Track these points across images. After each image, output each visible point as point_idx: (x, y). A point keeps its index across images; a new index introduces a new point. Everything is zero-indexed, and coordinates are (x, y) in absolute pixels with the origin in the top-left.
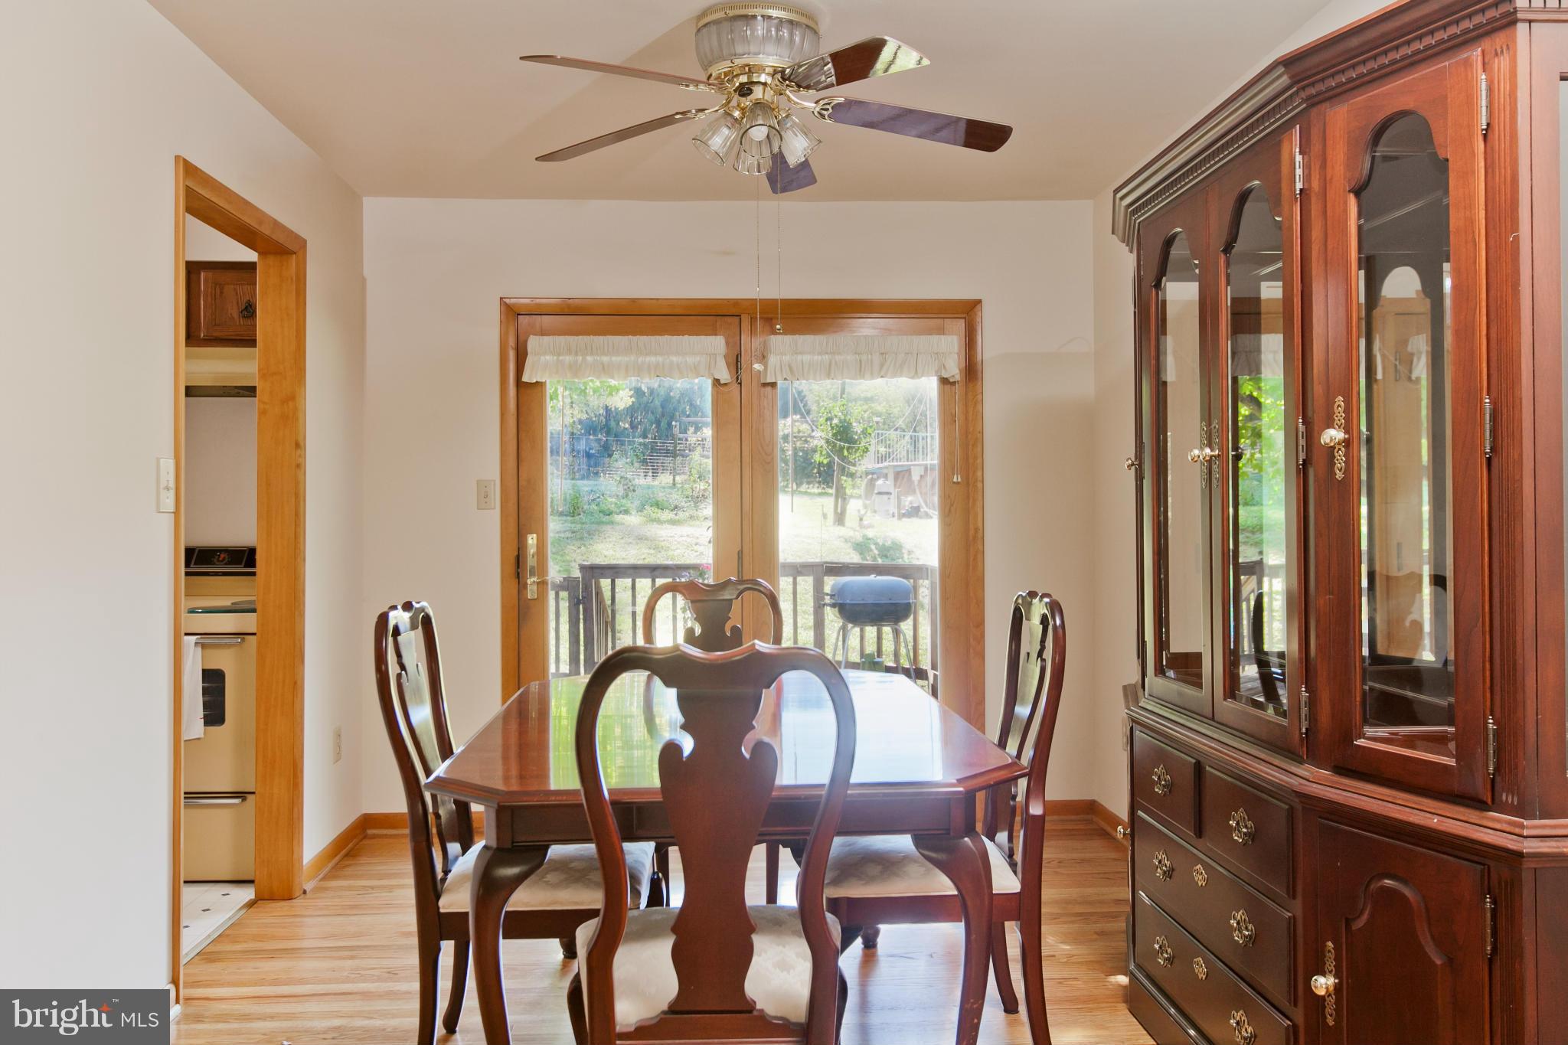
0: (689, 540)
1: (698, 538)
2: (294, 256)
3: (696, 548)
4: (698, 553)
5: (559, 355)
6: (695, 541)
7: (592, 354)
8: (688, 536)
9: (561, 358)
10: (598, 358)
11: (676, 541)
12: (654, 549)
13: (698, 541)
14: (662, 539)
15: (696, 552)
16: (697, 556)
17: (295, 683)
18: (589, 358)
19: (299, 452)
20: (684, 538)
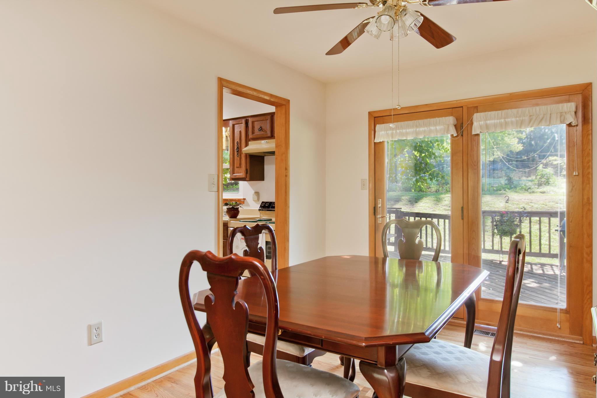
0: (528, 201)
1: (532, 200)
2: (285, 106)
3: (530, 204)
4: (531, 206)
5: (387, 131)
6: (530, 201)
7: (399, 129)
8: (528, 199)
9: (388, 132)
10: (402, 131)
11: (522, 201)
12: (511, 204)
13: (532, 201)
14: (516, 200)
15: (530, 205)
16: (530, 207)
17: (285, 248)
18: (398, 131)
19: (286, 171)
20: (526, 200)
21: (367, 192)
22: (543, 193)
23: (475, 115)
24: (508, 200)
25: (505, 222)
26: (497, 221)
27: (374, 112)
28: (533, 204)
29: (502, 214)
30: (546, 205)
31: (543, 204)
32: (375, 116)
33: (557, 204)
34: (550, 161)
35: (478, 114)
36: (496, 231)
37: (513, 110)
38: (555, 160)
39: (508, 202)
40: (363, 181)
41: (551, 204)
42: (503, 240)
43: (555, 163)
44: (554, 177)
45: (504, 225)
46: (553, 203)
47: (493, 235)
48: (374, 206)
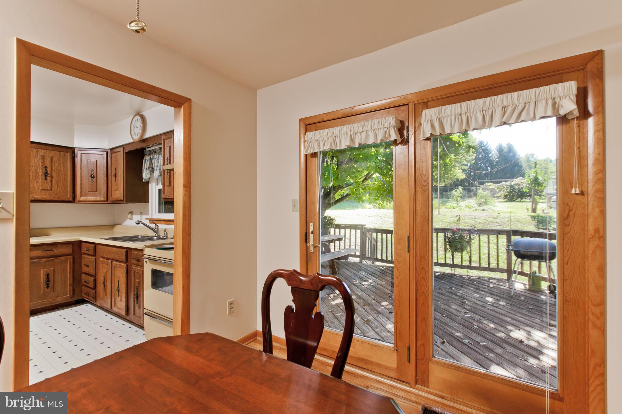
21: (298, 214)
22: (484, 210)
23: (424, 112)
24: (459, 219)
25: (456, 239)
26: (450, 238)
27: (306, 118)
28: (476, 220)
29: (454, 232)
30: (487, 220)
31: (485, 220)
32: (308, 123)
33: (496, 220)
34: (486, 186)
35: (428, 111)
36: (448, 247)
37: (478, 100)
38: (490, 186)
39: (459, 221)
40: (294, 201)
41: (491, 219)
42: (454, 255)
43: (490, 187)
44: (491, 198)
45: (456, 242)
46: (492, 219)
47: (446, 251)
48: (305, 232)
